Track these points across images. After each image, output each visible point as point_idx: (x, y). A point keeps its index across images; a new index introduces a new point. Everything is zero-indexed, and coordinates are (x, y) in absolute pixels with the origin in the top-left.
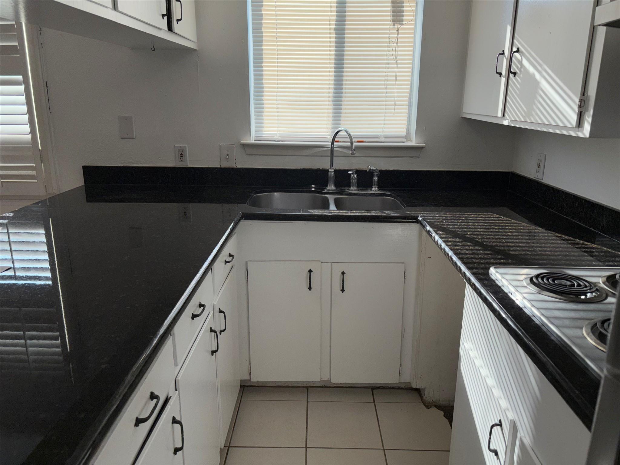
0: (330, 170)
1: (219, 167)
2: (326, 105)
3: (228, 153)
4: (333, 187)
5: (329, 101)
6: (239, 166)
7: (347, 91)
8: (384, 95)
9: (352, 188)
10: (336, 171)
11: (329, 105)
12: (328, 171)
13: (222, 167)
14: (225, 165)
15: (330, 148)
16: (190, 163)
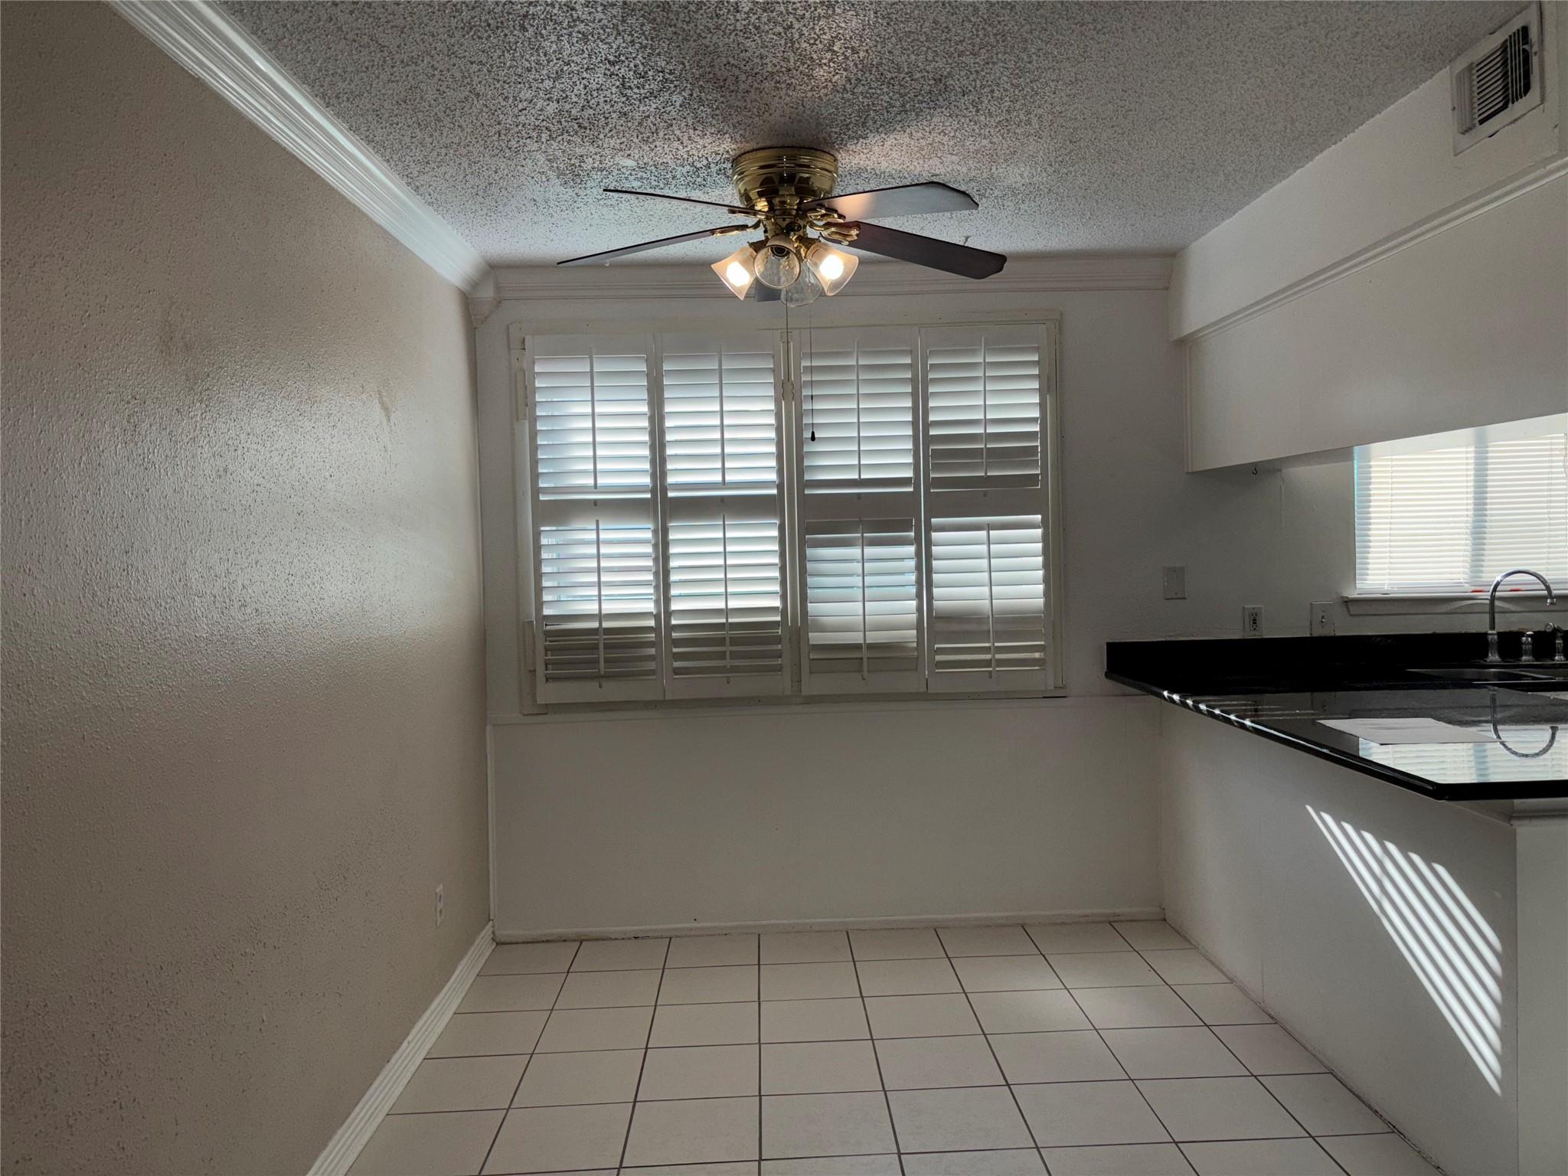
0: (1490, 632)
1: (1309, 635)
2: (1462, 539)
3: (1323, 614)
4: (1497, 657)
5: (1467, 533)
6: (1339, 634)
7: (1492, 518)
8: (1547, 522)
9: (1524, 658)
10: (1499, 634)
11: (1466, 539)
12: (1486, 634)
13: (1314, 635)
14: (1318, 632)
15: (1488, 602)
16: (1269, 632)
